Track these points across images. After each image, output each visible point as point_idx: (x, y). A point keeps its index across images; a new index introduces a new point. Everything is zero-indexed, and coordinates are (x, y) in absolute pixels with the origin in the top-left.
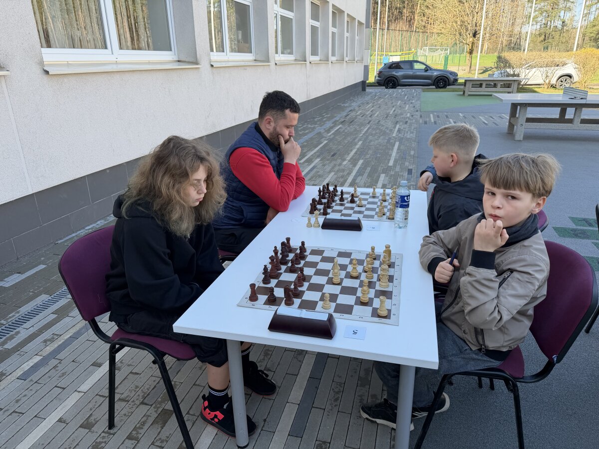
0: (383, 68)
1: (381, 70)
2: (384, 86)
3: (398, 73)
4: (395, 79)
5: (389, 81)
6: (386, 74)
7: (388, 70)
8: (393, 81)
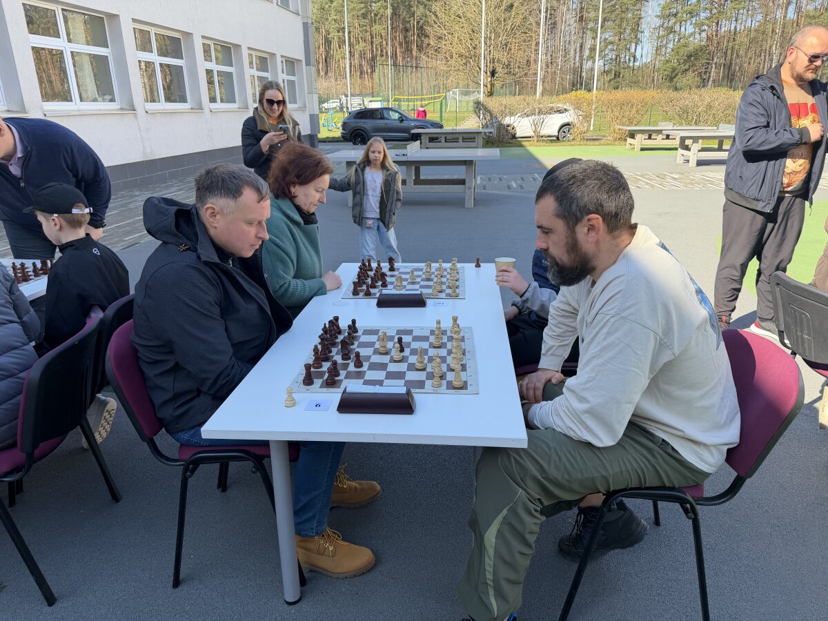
0: (349, 118)
1: (346, 121)
2: (350, 141)
3: (368, 124)
4: (364, 134)
5: (356, 135)
6: (353, 125)
7: (354, 120)
8: (362, 135)
